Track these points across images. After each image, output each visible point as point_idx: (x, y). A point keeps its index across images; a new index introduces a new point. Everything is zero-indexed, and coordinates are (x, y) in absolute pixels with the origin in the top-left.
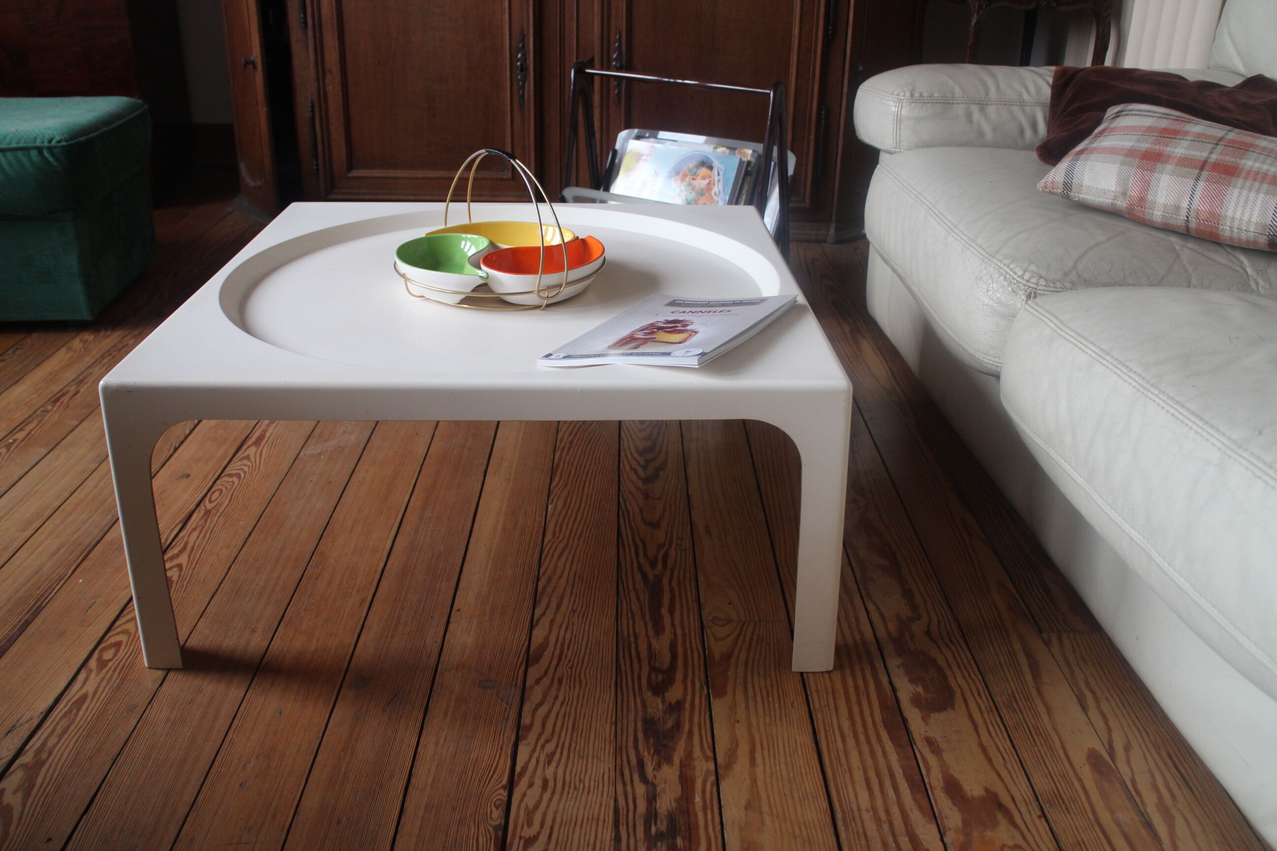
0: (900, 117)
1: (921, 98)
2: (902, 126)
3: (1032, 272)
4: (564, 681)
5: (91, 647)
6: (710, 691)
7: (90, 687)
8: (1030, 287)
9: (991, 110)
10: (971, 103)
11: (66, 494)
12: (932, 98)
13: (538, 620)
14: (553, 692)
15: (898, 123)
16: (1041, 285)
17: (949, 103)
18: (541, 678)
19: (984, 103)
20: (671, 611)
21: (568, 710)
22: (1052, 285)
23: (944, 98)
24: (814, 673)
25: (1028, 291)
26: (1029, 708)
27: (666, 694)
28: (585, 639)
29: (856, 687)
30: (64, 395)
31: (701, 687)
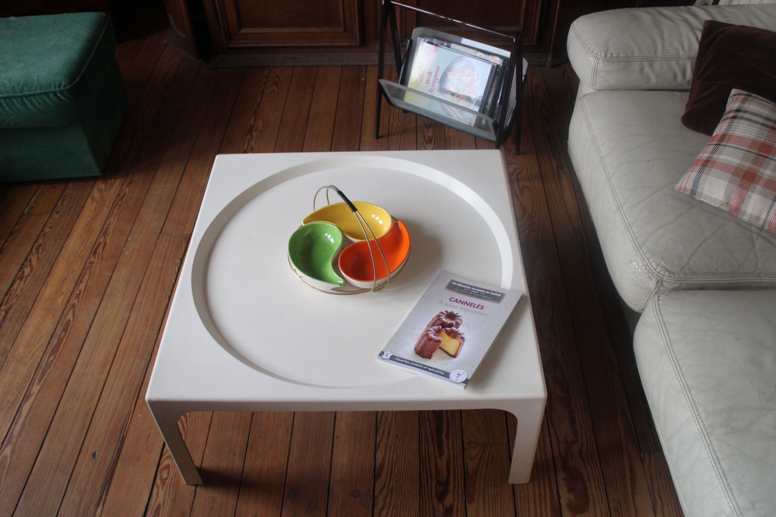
0: (597, 69)
1: (612, 58)
2: (598, 75)
3: (662, 267)
4: (394, 491)
5: (155, 469)
6: (467, 498)
7: (160, 500)
8: (659, 276)
9: (657, 65)
10: (644, 61)
11: (117, 341)
12: (619, 58)
13: (379, 445)
14: (388, 501)
15: (595, 73)
16: (666, 276)
17: (629, 61)
18: (382, 490)
19: (653, 60)
20: (447, 436)
21: (396, 513)
22: (672, 276)
23: (626, 58)
24: (519, 485)
25: (658, 279)
26: (626, 511)
27: (445, 501)
28: (403, 460)
29: (540, 495)
30: (98, 246)
31: (462, 496)
